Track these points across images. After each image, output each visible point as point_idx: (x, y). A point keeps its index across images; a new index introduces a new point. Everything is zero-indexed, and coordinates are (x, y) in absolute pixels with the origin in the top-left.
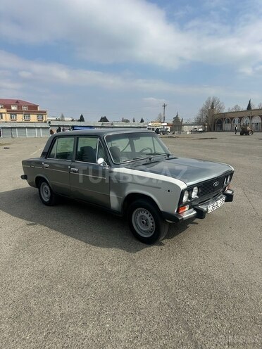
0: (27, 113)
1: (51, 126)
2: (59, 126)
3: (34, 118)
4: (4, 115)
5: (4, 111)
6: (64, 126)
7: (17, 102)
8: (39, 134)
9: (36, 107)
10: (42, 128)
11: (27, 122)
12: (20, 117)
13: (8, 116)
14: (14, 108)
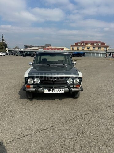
0: (100, 47)
1: (107, 52)
2: (111, 53)
3: (102, 49)
4: (90, 48)
5: (91, 46)
6: (113, 53)
7: (97, 42)
8: (100, 56)
9: (104, 44)
10: (102, 53)
11: (100, 50)
12: (97, 49)
13: (92, 48)
14: (95, 45)
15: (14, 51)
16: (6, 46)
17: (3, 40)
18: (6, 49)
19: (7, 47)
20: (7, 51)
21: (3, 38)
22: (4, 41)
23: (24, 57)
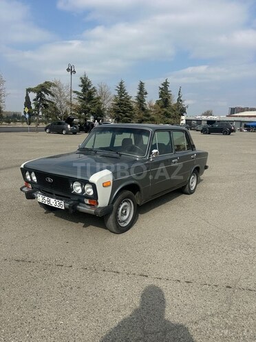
15: (197, 120)
16: (183, 111)
17: (179, 100)
18: (183, 117)
19: (185, 112)
20: (184, 122)
21: (179, 94)
22: (181, 101)
23: (206, 134)
